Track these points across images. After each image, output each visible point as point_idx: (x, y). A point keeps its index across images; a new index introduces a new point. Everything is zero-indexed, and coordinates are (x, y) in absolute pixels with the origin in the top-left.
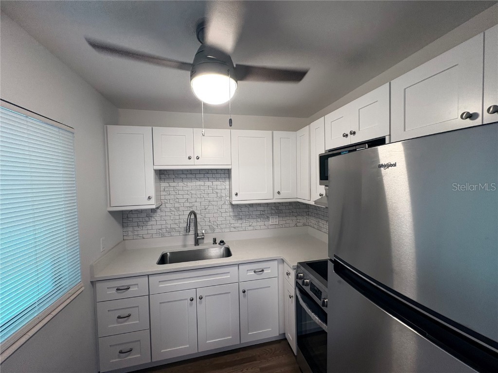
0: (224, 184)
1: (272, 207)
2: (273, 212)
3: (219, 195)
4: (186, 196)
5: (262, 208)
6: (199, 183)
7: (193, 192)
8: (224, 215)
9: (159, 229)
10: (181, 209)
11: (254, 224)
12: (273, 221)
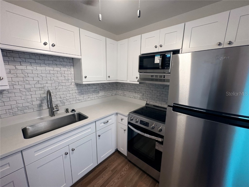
0: (70, 70)
1: (101, 86)
2: (101, 88)
3: (66, 78)
4: (36, 79)
5: (95, 87)
6: (48, 68)
7: (43, 75)
8: (71, 92)
9: (8, 109)
10: (32, 89)
11: (91, 96)
12: (101, 94)
